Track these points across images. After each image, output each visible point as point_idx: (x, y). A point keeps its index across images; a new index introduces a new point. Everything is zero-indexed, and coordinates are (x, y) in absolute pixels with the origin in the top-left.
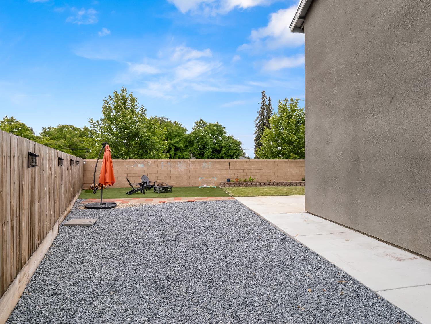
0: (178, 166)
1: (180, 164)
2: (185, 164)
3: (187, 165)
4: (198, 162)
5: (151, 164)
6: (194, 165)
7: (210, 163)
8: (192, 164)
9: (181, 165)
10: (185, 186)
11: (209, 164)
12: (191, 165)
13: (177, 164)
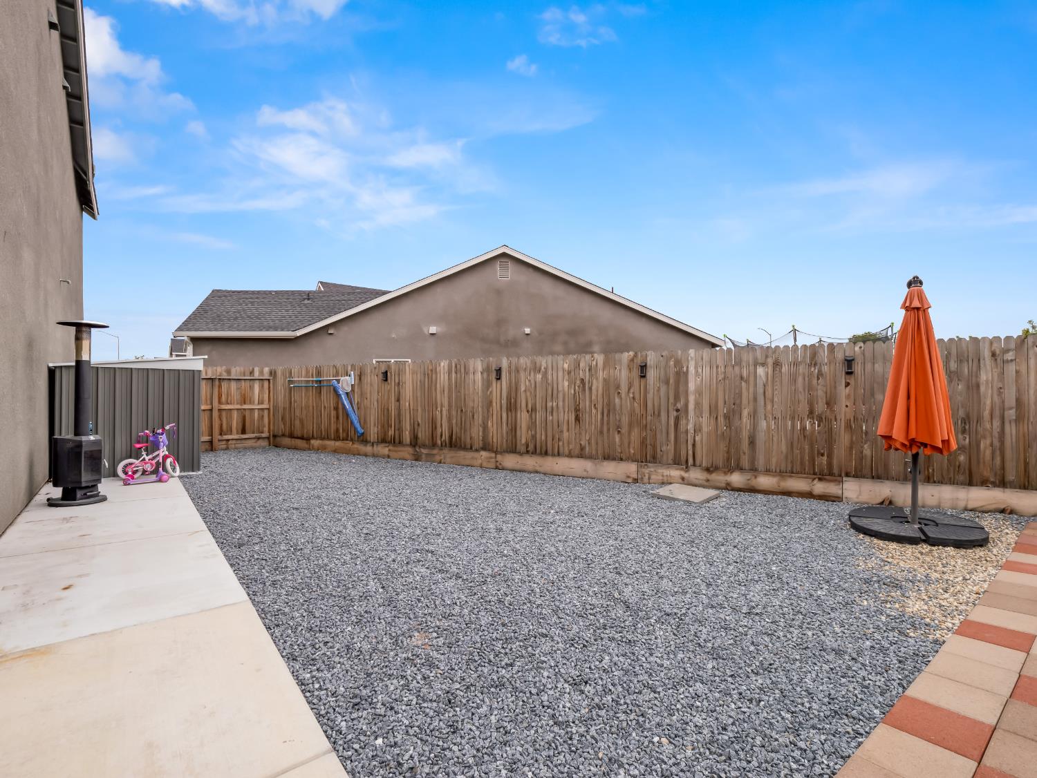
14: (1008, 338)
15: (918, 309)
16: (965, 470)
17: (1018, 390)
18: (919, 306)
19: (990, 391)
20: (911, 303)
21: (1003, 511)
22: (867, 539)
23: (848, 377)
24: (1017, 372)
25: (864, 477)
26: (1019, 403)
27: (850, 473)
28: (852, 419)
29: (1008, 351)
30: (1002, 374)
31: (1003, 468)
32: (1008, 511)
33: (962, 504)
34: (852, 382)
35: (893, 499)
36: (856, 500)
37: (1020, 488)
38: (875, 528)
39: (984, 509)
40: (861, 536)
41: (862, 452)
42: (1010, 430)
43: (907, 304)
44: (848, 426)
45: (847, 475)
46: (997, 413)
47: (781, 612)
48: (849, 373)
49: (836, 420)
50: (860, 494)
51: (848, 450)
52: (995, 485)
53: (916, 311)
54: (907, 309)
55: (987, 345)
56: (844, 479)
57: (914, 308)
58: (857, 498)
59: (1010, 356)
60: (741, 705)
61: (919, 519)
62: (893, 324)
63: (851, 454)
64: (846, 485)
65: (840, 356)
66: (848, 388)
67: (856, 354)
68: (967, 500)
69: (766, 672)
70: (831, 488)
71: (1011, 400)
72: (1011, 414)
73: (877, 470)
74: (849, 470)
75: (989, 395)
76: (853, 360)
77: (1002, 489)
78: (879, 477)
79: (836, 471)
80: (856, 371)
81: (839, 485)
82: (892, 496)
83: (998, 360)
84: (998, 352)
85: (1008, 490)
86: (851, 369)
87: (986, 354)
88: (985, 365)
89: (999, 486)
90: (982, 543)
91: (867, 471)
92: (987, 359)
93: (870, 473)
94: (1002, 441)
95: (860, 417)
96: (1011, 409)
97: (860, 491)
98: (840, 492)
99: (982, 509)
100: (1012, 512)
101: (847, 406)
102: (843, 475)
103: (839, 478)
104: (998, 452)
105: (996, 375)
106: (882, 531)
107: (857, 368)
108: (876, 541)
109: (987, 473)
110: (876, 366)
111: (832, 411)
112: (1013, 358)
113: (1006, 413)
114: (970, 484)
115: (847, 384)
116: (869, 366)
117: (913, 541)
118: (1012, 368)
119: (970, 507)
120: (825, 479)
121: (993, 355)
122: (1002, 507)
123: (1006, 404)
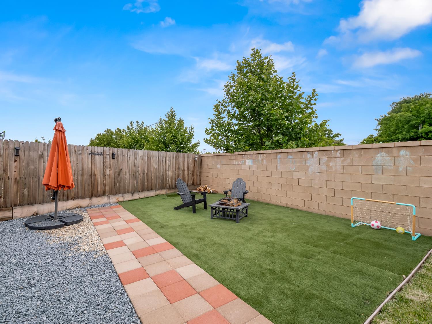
0: (308, 163)
1: (311, 159)
2: (325, 159)
3: (329, 161)
4: (357, 151)
5: (262, 160)
6: (348, 160)
7: (403, 152)
8: (343, 158)
9: (315, 160)
10: (324, 213)
11: (399, 156)
12: (338, 160)
13: (306, 159)
14: (80, 146)
15: (61, 131)
16: (66, 195)
17: (82, 164)
18: (62, 130)
19: (74, 165)
20: (58, 128)
21: (78, 208)
22: (41, 232)
23: (16, 157)
24: (82, 158)
25: (23, 205)
26: (82, 168)
27: (17, 204)
28: (18, 178)
29: (79, 151)
30: (78, 159)
31: (78, 192)
32: (79, 207)
33: (65, 208)
34: (18, 160)
35: (38, 212)
36: (20, 217)
37: (83, 198)
38: (43, 225)
39: (72, 208)
40: (38, 231)
41: (23, 193)
42: (80, 178)
43: (57, 128)
44: (16, 181)
45: (15, 205)
46: (76, 173)
47: (44, 276)
48: (17, 155)
49: (9, 178)
50: (22, 213)
51: (16, 193)
52: (75, 199)
53: (60, 132)
54: (56, 131)
55: (73, 148)
56: (14, 207)
57: (59, 131)
58: (21, 216)
59: (80, 152)
60: (79, 320)
61: (58, 217)
62: (4, 131)
63: (17, 195)
64: (14, 211)
65: (12, 147)
66: (16, 163)
67: (21, 146)
68: (67, 206)
69: (71, 301)
70: (7, 214)
71: (80, 169)
72: (80, 172)
73: (31, 201)
74: (16, 203)
75: (74, 166)
76: (20, 149)
77: (77, 200)
78: (31, 204)
79: (9, 205)
80: (20, 155)
81: (11, 211)
82: (38, 211)
83: (77, 153)
84: (76, 151)
85: (79, 200)
86: (18, 153)
87: (73, 151)
88: (73, 155)
89: (77, 199)
90: (81, 220)
91: (25, 202)
92: (73, 153)
93: (27, 203)
94: (78, 183)
95: (22, 176)
96: (80, 171)
97: (22, 212)
98: (11, 215)
99: (71, 208)
100: (81, 207)
101: (15, 172)
102: (13, 206)
103: (11, 208)
104: (76, 187)
105: (76, 159)
106: (47, 226)
107: (21, 153)
108: (46, 231)
109: (73, 195)
110: (30, 153)
111: (7, 174)
112: (81, 153)
113: (79, 172)
114: (68, 199)
115: (16, 161)
116: (27, 153)
117: (61, 226)
118: (80, 157)
119: (68, 208)
120: (2, 210)
121: (75, 151)
122: (77, 206)
123: (79, 169)
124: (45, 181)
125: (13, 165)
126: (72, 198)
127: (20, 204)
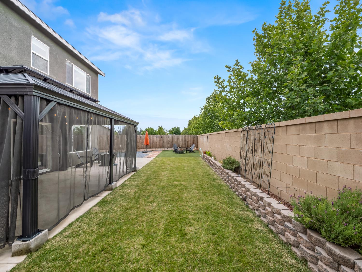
124: (144, 143)
125: (140, 140)
126: (151, 148)
127: (142, 148)
